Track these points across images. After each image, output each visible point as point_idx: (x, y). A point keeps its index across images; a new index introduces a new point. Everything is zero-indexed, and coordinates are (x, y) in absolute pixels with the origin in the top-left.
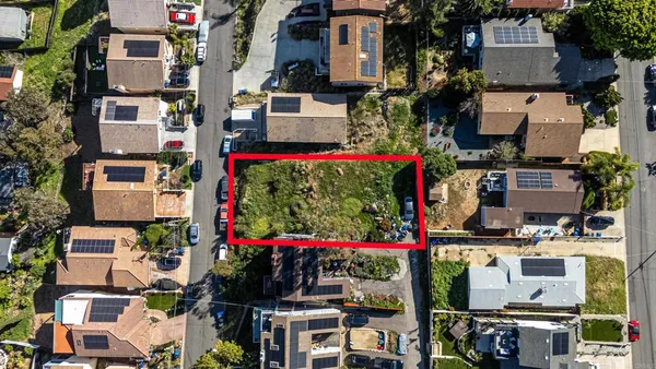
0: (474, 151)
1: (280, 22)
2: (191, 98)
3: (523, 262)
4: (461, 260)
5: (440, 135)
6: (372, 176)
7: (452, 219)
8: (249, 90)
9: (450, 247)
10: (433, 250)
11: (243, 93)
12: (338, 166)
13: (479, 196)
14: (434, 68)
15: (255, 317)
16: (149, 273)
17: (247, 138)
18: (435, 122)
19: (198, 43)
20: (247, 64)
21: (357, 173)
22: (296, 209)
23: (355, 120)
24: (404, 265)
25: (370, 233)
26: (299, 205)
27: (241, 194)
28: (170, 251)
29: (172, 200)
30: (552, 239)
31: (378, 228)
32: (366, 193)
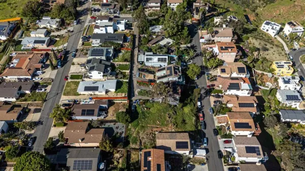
0: (107, 126)
3: (97, 90)
4: (117, 93)
6: (146, 119)
7: (118, 106)
8: (200, 165)
9: (121, 96)
11: (203, 164)
12: (159, 124)
13: (108, 111)
14: (119, 159)
15: (184, 81)
18: (121, 137)
21: (152, 121)
24: (136, 93)
25: (147, 102)
26: (173, 114)
31: (144, 103)
32: (149, 114)
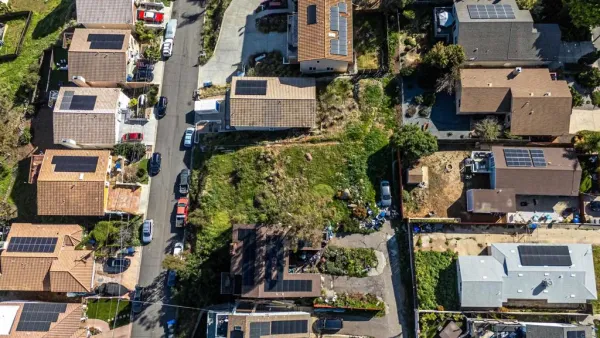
0: (454, 133)
1: (248, 17)
2: (153, 90)
3: (521, 250)
4: (448, 250)
5: (416, 115)
6: (345, 160)
7: (435, 205)
8: (214, 83)
10: (415, 239)
11: (208, 86)
12: (306, 151)
13: (464, 179)
14: (407, 50)
15: (209, 321)
16: (93, 276)
17: (210, 130)
18: (411, 103)
19: (165, 39)
20: (213, 59)
21: (328, 157)
22: (261, 199)
23: (324, 105)
25: (342, 222)
26: (263, 195)
27: (201, 187)
28: (119, 252)
29: (125, 195)
30: (550, 226)
31: (352, 216)
32: (338, 178)
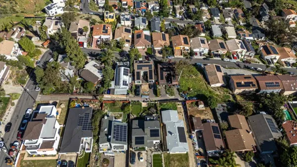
2: (211, 58)
5: (223, 108)
6: (202, 90)
7: (192, 111)
9: (182, 108)
10: (180, 103)
18: (227, 106)
21: (201, 86)
24: (172, 97)
25: (182, 90)
29: (179, 53)
